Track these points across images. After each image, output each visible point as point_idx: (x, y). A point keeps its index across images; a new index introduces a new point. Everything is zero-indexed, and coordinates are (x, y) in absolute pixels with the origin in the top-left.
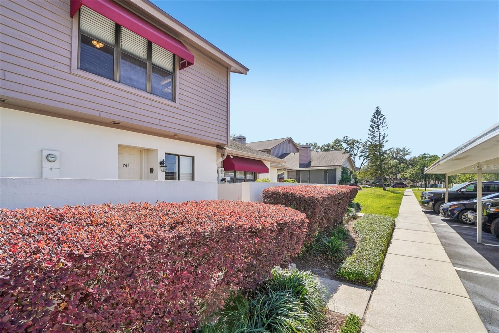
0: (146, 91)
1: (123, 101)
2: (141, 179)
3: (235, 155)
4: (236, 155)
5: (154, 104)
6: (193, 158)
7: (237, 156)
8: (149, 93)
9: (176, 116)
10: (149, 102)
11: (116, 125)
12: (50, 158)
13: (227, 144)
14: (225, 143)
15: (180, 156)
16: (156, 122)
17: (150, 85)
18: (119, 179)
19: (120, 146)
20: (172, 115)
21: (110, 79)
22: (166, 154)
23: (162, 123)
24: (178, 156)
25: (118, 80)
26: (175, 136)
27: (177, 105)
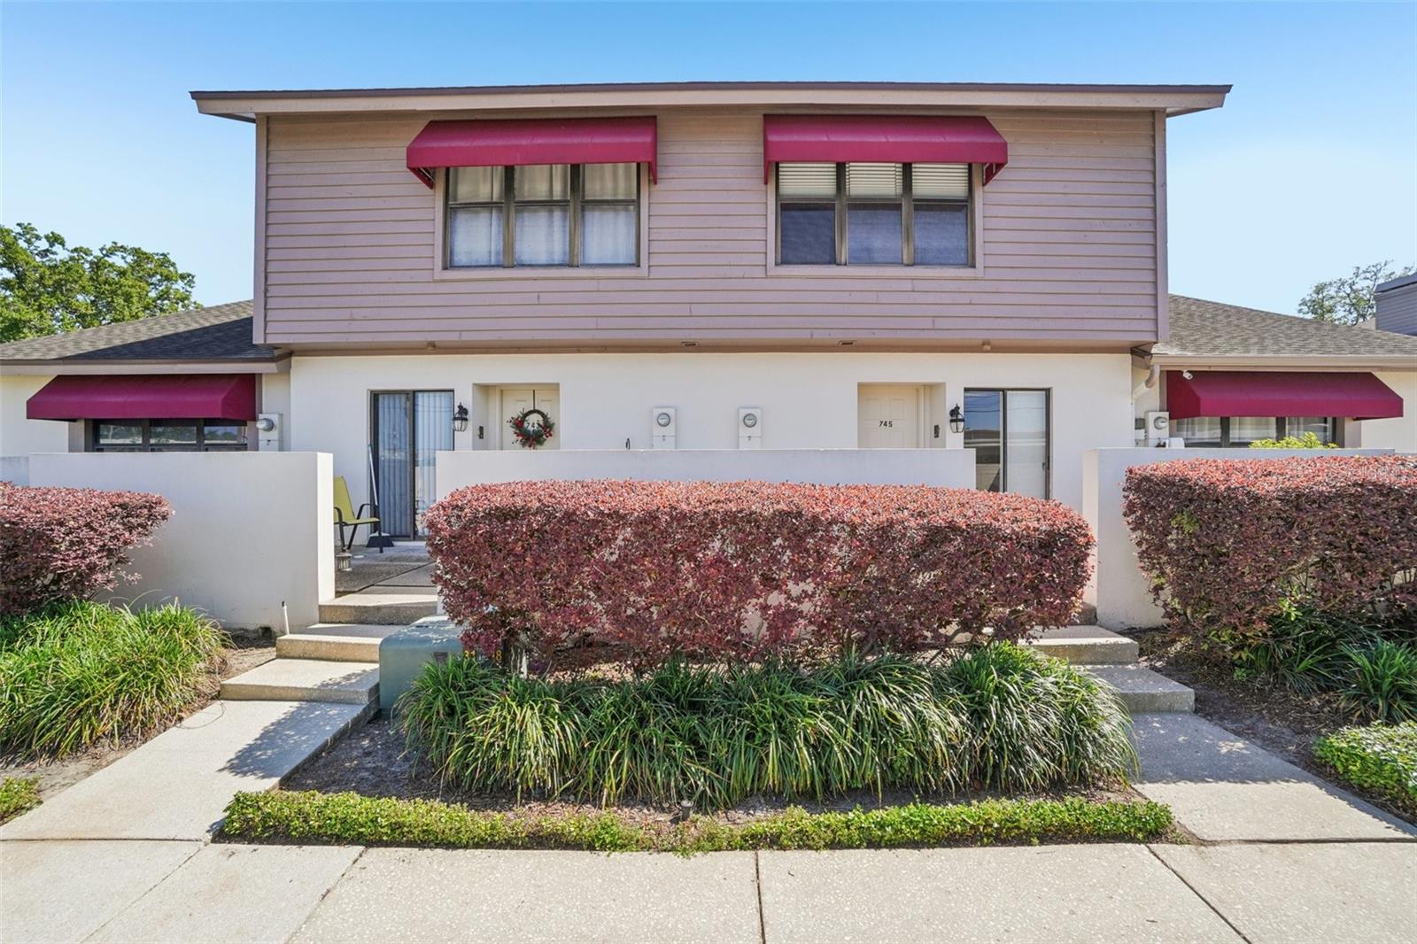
0: (902, 264)
1: (856, 297)
2: (918, 447)
3: (1207, 369)
4: (1210, 367)
5: (920, 285)
6: (1048, 392)
7: (1212, 369)
8: (908, 265)
9: (976, 298)
10: (908, 286)
11: (847, 346)
12: (750, 421)
13: (1154, 340)
14: (1149, 338)
15: (1008, 392)
16: (928, 323)
17: (911, 246)
18: (859, 446)
19: (861, 386)
20: (965, 299)
21: (830, 263)
22: (966, 390)
23: (940, 323)
24: (1004, 390)
25: (843, 261)
26: (984, 344)
27: (979, 271)
